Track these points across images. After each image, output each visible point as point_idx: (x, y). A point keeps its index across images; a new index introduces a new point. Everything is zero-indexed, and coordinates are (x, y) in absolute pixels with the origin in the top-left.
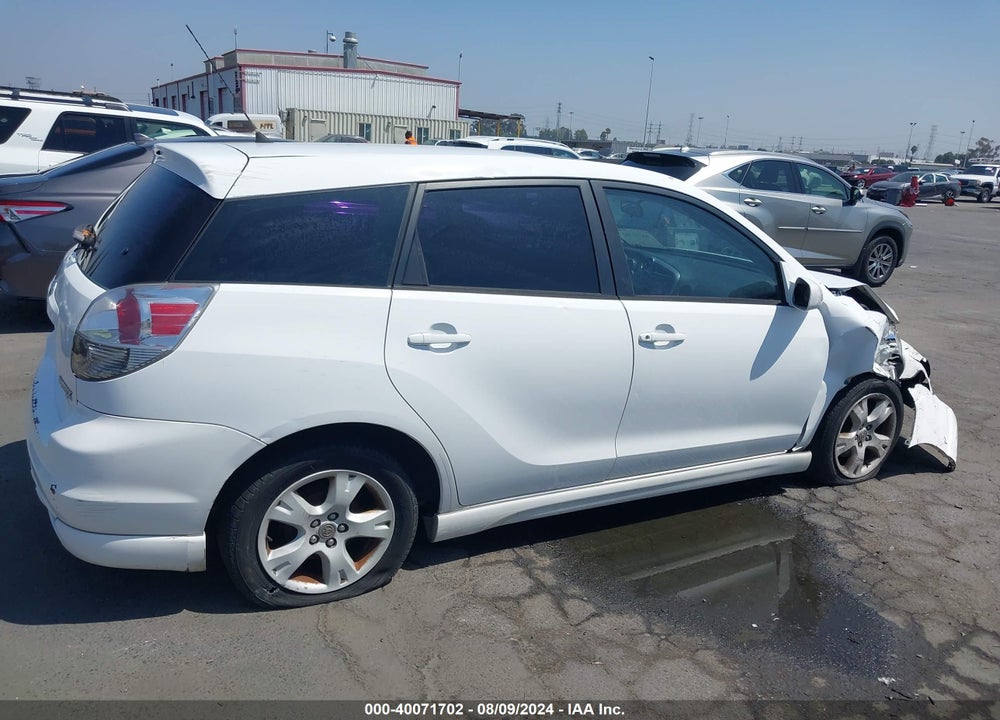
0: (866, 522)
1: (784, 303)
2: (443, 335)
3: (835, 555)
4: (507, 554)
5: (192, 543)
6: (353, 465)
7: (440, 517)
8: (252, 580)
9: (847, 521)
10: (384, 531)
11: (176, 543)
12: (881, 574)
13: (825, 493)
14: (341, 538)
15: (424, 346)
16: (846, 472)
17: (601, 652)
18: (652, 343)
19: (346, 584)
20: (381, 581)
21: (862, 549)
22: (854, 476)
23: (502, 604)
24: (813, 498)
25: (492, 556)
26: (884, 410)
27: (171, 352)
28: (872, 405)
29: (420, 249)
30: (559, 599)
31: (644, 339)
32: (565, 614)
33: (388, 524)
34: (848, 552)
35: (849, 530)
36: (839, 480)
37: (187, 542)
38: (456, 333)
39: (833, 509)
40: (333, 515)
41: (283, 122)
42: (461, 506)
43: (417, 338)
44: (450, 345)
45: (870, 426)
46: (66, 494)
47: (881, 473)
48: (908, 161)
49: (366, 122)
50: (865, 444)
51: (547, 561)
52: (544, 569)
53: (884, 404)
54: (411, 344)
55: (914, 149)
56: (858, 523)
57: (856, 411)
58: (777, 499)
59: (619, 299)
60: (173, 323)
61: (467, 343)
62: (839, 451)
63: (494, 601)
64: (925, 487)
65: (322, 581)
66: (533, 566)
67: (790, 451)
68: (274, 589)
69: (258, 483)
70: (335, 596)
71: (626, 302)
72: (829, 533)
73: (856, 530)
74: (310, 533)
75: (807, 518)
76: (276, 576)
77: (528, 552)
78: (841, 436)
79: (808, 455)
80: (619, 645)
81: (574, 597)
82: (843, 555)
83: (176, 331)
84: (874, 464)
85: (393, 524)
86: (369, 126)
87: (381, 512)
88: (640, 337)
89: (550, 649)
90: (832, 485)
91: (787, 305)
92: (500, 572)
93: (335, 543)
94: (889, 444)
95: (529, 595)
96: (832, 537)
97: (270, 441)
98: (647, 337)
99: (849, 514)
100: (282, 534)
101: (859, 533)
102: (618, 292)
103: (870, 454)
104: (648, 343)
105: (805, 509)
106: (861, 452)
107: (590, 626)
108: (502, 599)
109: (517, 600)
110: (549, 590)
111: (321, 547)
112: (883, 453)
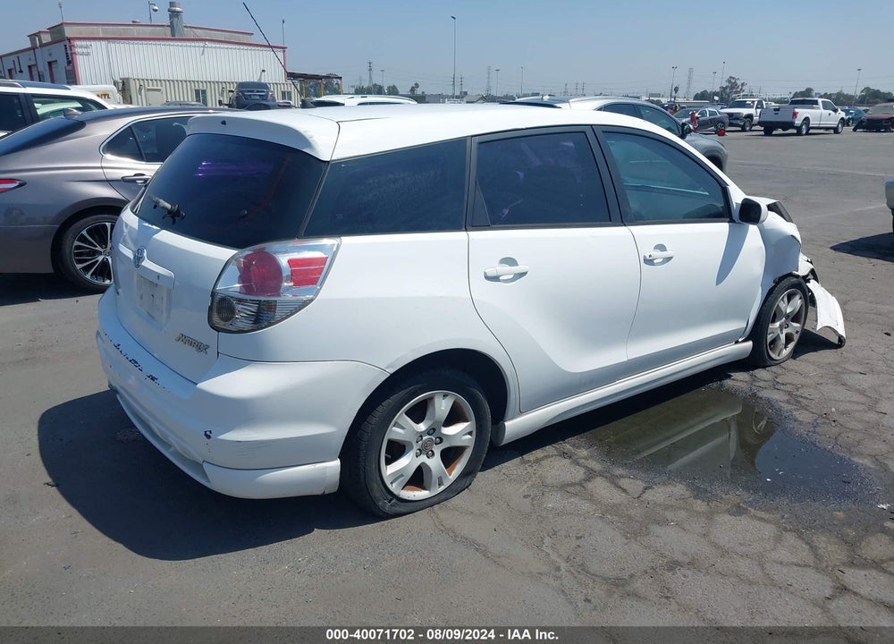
0: (805, 392)
1: (731, 221)
2: (506, 268)
3: (796, 420)
4: (549, 449)
5: (330, 467)
6: (446, 385)
7: (506, 424)
8: (377, 495)
9: (789, 393)
10: (468, 440)
11: (318, 468)
12: (837, 429)
13: (760, 373)
14: (437, 450)
15: (496, 278)
16: (773, 356)
17: (669, 515)
18: (652, 261)
19: (442, 488)
20: (468, 482)
21: (813, 413)
22: (778, 358)
23: (571, 489)
24: (754, 379)
25: (539, 453)
26: (797, 302)
27: (311, 300)
28: (790, 297)
29: (481, 194)
30: (613, 481)
31: (648, 258)
32: (624, 491)
33: (470, 433)
34: (803, 416)
35: (794, 399)
36: (769, 362)
37: (326, 467)
38: (517, 265)
39: (775, 385)
40: (431, 431)
41: (119, 91)
42: (521, 413)
43: (491, 272)
44: (512, 276)
45: (787, 316)
46: (221, 437)
47: (795, 354)
48: (673, 99)
49: (201, 88)
50: (785, 331)
51: (584, 452)
52: (586, 459)
53: (797, 297)
54: (487, 278)
55: (676, 90)
56: (798, 393)
57: (780, 305)
58: (728, 383)
59: (625, 225)
60: (310, 275)
61: (525, 273)
62: (770, 338)
63: (564, 487)
64: (831, 360)
65: (424, 489)
66: (576, 457)
67: (737, 342)
68: (391, 500)
69: (380, 408)
70: (436, 500)
71: (631, 228)
72: (782, 404)
73: (801, 400)
74: (416, 447)
75: (760, 394)
76: (394, 488)
77: (567, 446)
78: (770, 327)
79: (750, 344)
80: (680, 508)
81: (622, 476)
82: (801, 419)
83: (314, 282)
84: (791, 346)
85: (474, 433)
86: (204, 92)
87: (465, 424)
88: (645, 257)
89: (630, 518)
90: (764, 367)
91: (735, 222)
92: (553, 465)
93: (433, 454)
94: (799, 330)
95: (588, 480)
96: (786, 407)
97: (392, 370)
98: (650, 256)
99: (789, 388)
100: (396, 450)
101: (804, 402)
102: (623, 220)
103: (789, 338)
104: (649, 261)
105: (754, 387)
106: (783, 337)
107: (649, 495)
108: (568, 485)
109: (580, 484)
110: (601, 474)
111: (423, 458)
112: (796, 337)
